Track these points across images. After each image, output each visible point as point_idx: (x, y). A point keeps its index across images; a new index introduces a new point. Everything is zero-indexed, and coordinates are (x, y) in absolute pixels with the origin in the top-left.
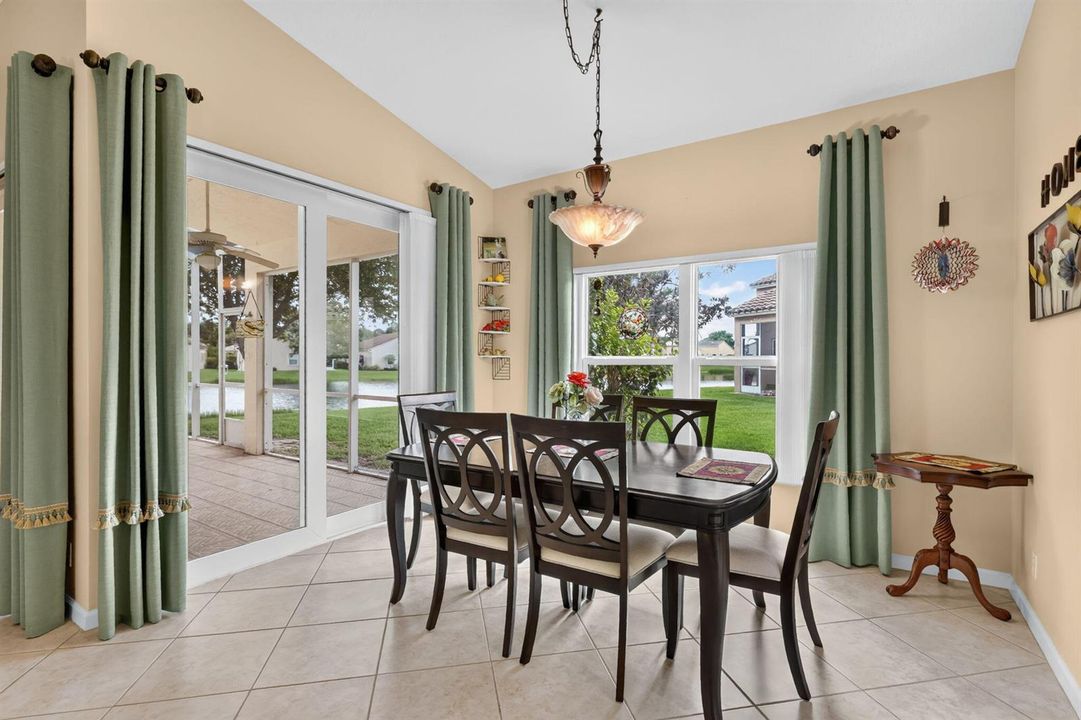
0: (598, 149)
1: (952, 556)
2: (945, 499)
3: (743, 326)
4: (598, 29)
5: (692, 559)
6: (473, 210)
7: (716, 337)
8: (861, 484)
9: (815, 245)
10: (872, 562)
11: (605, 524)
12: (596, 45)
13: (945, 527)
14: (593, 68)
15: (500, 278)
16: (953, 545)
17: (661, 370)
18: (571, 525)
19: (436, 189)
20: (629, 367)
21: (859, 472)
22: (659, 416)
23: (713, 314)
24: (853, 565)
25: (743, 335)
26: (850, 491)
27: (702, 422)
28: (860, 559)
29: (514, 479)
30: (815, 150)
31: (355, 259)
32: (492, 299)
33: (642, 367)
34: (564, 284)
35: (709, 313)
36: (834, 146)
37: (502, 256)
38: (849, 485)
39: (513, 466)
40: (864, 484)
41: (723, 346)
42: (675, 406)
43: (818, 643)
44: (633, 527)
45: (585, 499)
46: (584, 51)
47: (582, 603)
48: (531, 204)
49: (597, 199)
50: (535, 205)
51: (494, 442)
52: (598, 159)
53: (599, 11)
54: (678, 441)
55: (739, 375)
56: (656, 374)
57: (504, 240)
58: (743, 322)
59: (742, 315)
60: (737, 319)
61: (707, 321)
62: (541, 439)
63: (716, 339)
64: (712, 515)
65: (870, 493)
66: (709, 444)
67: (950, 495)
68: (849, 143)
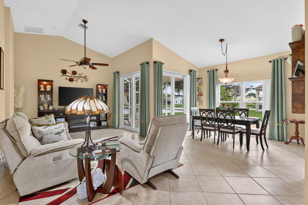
0: (227, 67)
1: (298, 137)
2: (297, 127)
3: (259, 92)
4: (227, 48)
5: (245, 131)
6: (197, 73)
7: (250, 95)
8: (280, 125)
9: (271, 80)
10: (283, 140)
11: (231, 125)
12: (226, 50)
13: (297, 132)
14: (226, 54)
15: (201, 86)
16: (299, 135)
17: (236, 104)
18: (225, 125)
19: (191, 71)
20: (228, 103)
21: (280, 123)
22: (238, 112)
23: (249, 90)
24: (279, 140)
25: (259, 95)
26: (278, 126)
27: (246, 112)
28: (280, 139)
29: (216, 119)
30: (270, 62)
31: (167, 82)
32: (199, 90)
33: (231, 103)
34: (215, 87)
35: (247, 90)
36: (274, 61)
37: (201, 82)
38: (278, 125)
39: (216, 117)
40: (281, 125)
41: (253, 98)
42: (241, 110)
43: (267, 146)
44: (236, 125)
45: (227, 121)
46: (224, 52)
47: (224, 140)
48: (208, 72)
49: (226, 75)
50: (209, 72)
51: (213, 113)
52: (227, 69)
53: (227, 45)
54: (241, 116)
55: (257, 106)
56: (235, 105)
57: (201, 78)
58: (259, 91)
59: (258, 89)
60: (257, 90)
61: (247, 92)
62: (221, 112)
63: (250, 96)
64: (248, 123)
65: (282, 127)
66: (248, 116)
67: (298, 126)
68: (278, 60)
